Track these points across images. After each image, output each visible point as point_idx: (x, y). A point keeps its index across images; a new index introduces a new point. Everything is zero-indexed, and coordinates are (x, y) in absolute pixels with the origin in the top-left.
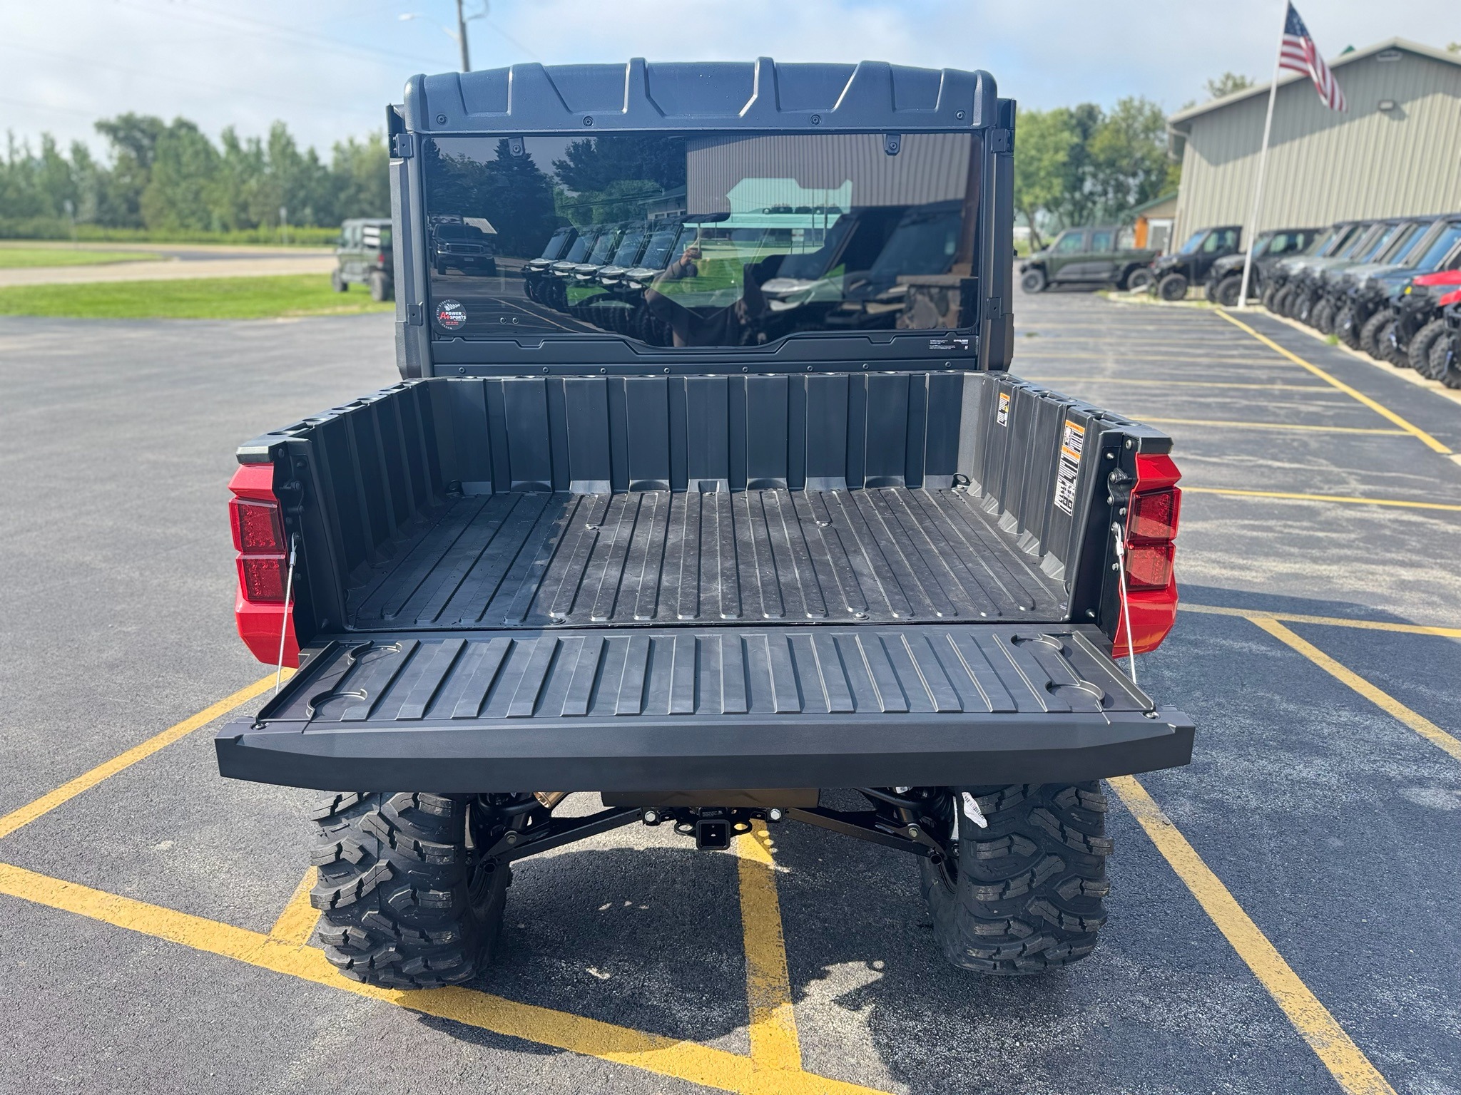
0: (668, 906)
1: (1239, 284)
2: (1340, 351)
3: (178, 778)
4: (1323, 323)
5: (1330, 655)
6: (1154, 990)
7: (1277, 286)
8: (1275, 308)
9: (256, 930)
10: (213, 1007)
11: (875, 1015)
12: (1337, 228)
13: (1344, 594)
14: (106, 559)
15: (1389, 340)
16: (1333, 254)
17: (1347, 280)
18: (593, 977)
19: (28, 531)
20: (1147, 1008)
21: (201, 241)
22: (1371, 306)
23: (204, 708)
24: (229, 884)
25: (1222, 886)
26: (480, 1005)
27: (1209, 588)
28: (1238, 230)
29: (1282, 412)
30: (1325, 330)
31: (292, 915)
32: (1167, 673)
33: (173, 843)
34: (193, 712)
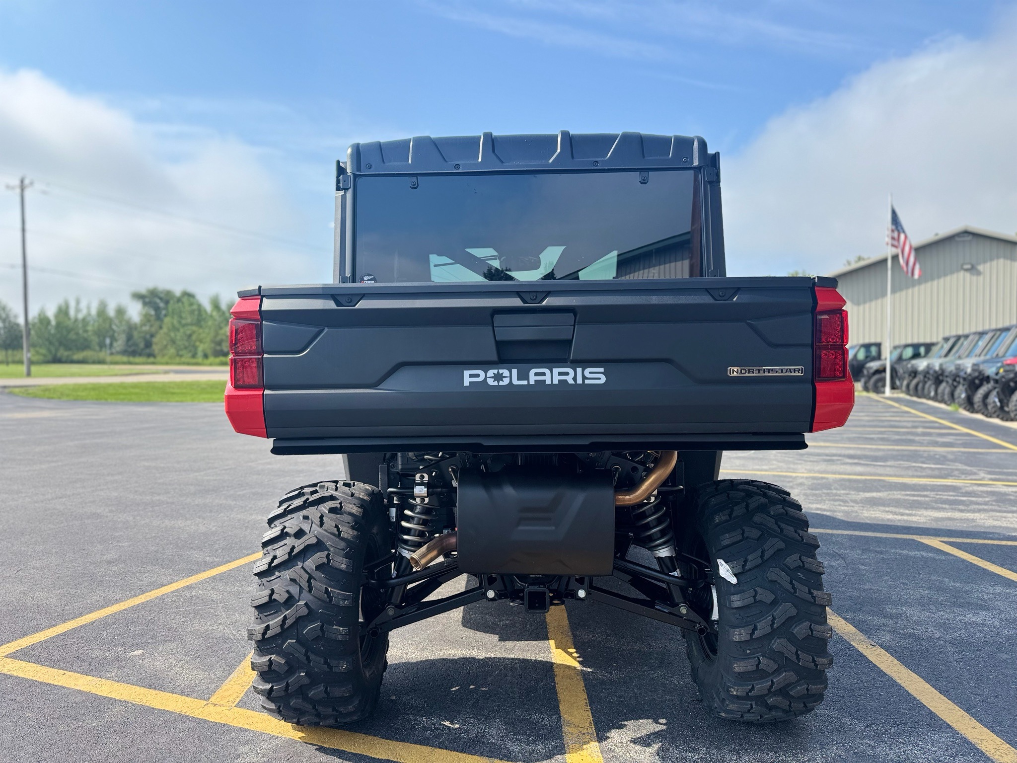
0: (502, 689)
1: (884, 380)
2: (961, 414)
3: (150, 618)
4: (946, 397)
5: (982, 558)
6: (878, 736)
7: (911, 378)
8: (911, 392)
9: (199, 698)
10: (164, 740)
11: (661, 749)
12: (946, 339)
13: (985, 527)
14: (111, 511)
15: (994, 402)
16: (946, 355)
17: (958, 368)
18: (446, 726)
19: (60, 498)
20: (873, 747)
21: (188, 364)
22: (977, 382)
23: (171, 583)
24: (181, 673)
25: (922, 680)
26: (361, 741)
27: (887, 525)
28: (879, 345)
29: (925, 442)
30: (949, 402)
31: (225, 691)
32: (862, 567)
33: (143, 651)
34: (163, 585)
